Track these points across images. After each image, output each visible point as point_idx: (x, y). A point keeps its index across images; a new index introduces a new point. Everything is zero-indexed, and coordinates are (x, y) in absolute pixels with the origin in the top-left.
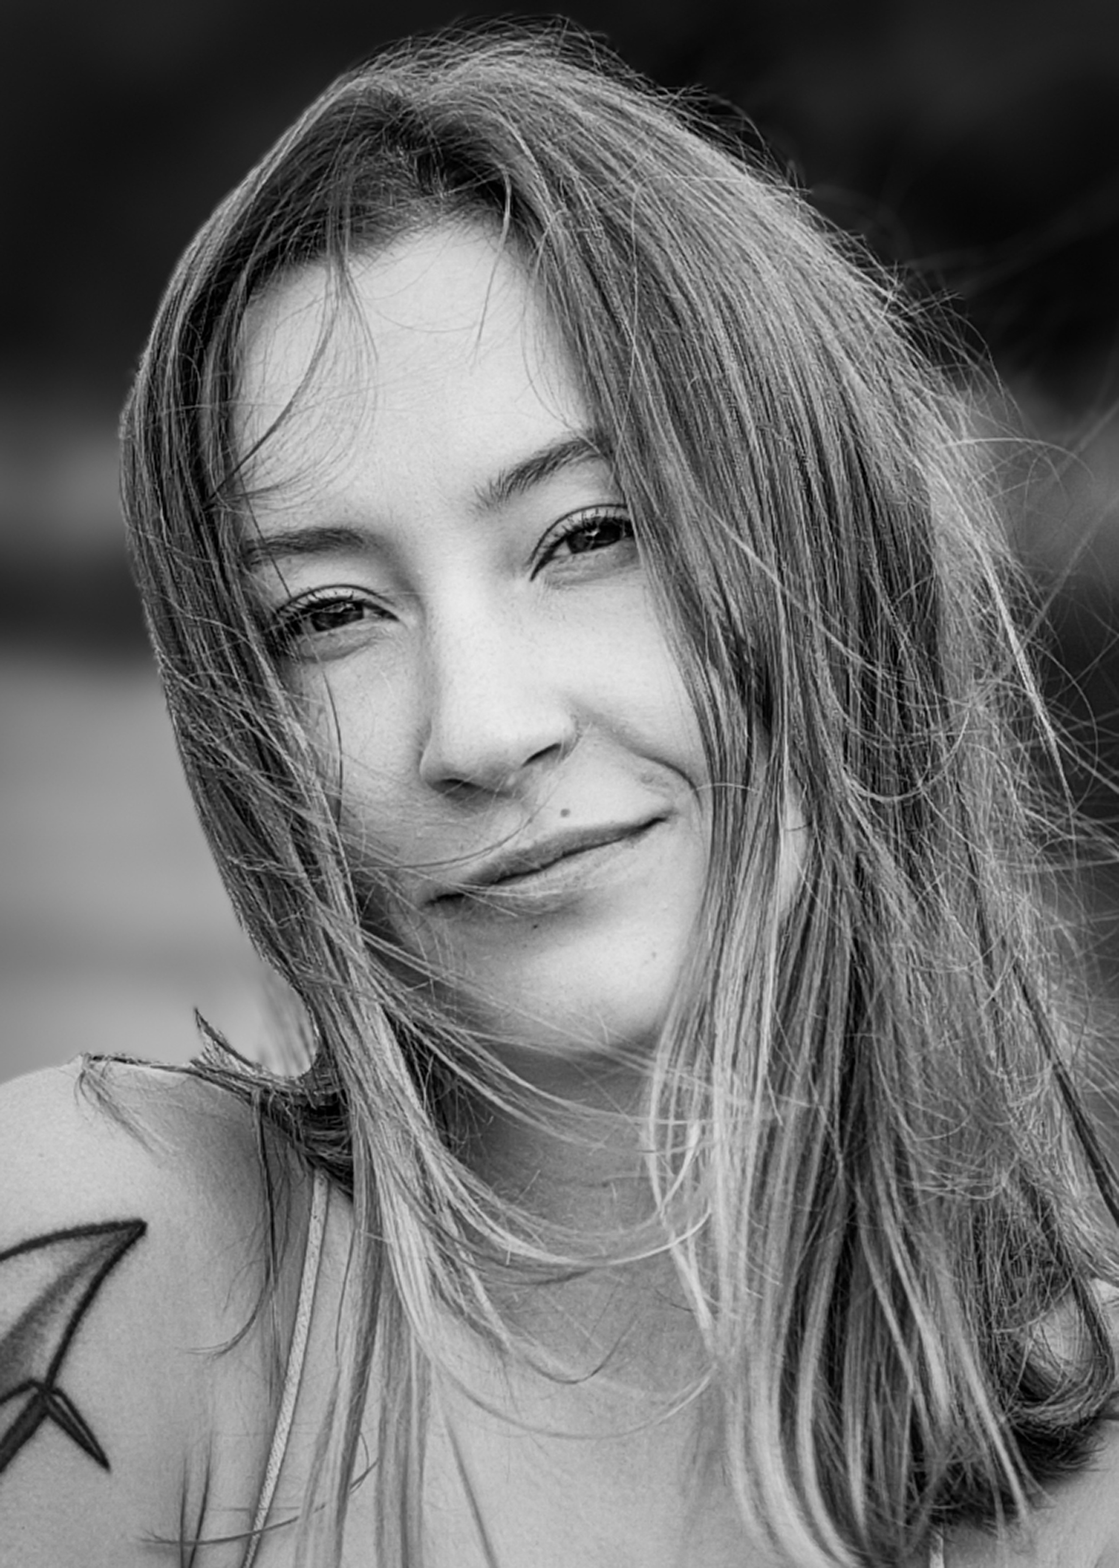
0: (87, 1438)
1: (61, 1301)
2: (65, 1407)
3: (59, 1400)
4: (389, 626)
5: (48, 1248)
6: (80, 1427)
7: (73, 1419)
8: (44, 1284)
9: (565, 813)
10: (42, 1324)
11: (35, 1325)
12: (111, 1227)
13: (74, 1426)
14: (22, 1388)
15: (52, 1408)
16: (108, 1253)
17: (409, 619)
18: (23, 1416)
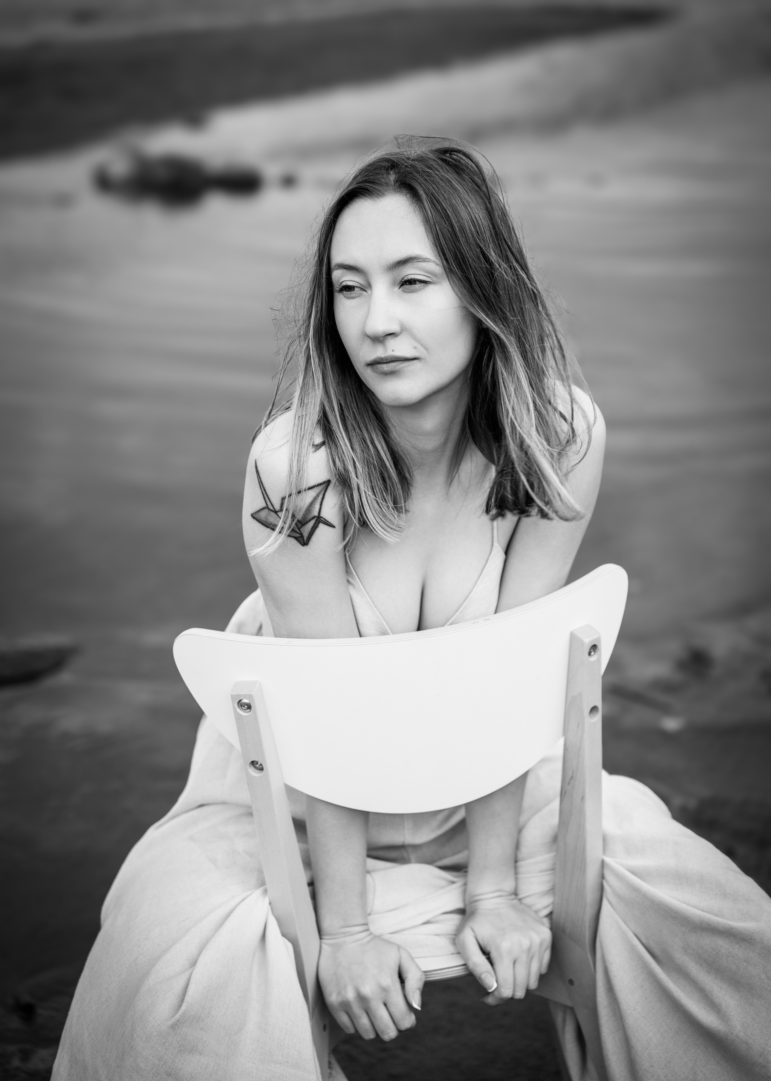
0: (330, 524)
1: (317, 499)
2: (324, 520)
3: (322, 519)
4: (364, 293)
5: (313, 489)
6: (328, 523)
7: (326, 522)
8: (313, 497)
9: (393, 351)
10: (314, 505)
11: (313, 505)
12: (324, 483)
13: (326, 523)
14: (313, 518)
15: (321, 521)
16: (325, 488)
17: (369, 292)
18: (315, 524)
